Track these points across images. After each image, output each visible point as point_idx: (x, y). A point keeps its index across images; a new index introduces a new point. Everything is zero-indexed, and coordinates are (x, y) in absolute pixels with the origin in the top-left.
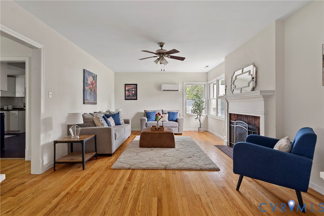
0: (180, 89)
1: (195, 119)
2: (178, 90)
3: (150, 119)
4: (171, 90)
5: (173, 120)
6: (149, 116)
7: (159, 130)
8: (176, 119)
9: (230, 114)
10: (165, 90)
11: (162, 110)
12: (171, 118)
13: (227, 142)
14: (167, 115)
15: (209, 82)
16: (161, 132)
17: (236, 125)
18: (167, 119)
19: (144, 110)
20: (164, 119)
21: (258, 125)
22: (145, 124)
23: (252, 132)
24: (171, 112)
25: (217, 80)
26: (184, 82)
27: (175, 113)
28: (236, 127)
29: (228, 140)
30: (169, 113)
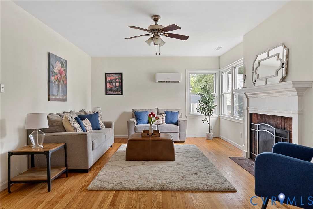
0: (181, 80)
1: (203, 120)
2: (179, 82)
3: (140, 121)
4: (170, 82)
5: (172, 123)
6: (140, 117)
7: (152, 136)
8: (176, 121)
9: (251, 114)
10: (161, 82)
11: (157, 109)
12: (170, 119)
13: (247, 153)
14: (164, 115)
15: (222, 71)
16: (155, 139)
17: (259, 129)
18: (164, 122)
19: (133, 109)
20: (160, 121)
21: (289, 129)
22: (133, 129)
23: (282, 139)
24: (169, 112)
25: (233, 66)
26: (187, 70)
27: (175, 112)
28: (259, 131)
29: (247, 150)
30: (166, 113)
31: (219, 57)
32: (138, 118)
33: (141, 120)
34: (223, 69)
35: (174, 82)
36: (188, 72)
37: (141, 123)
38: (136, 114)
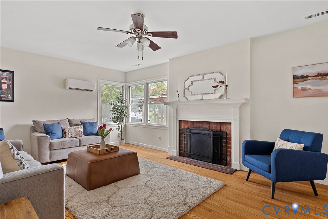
0: (95, 89)
1: (117, 129)
2: (92, 91)
3: (54, 135)
4: (83, 90)
5: (92, 134)
6: (52, 130)
7: (112, 151)
8: (96, 132)
9: (180, 121)
10: (72, 89)
11: (69, 120)
12: (89, 129)
13: (177, 152)
14: (82, 126)
15: (128, 84)
17: (190, 133)
18: (83, 134)
19: (33, 121)
20: (78, 133)
21: (226, 131)
22: (47, 146)
23: (219, 138)
24: (87, 122)
25: (146, 82)
26: (99, 80)
27: (94, 123)
28: (190, 134)
29: (177, 150)
30: (84, 123)
31: (126, 72)
32: (49, 131)
33: (55, 133)
34: (130, 84)
35: (87, 90)
36: (100, 82)
37: (55, 137)
38: (46, 127)
